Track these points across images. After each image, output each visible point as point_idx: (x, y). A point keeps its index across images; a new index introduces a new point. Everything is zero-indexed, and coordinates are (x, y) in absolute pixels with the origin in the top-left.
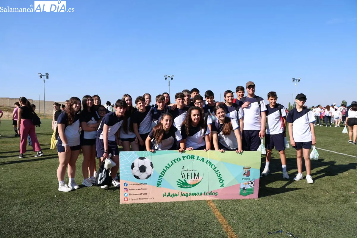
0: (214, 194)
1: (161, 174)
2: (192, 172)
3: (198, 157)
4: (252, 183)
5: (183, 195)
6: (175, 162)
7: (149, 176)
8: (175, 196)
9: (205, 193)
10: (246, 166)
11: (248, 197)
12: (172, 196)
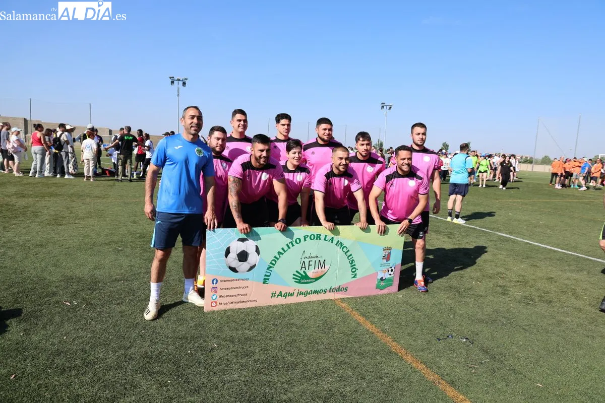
0: (342, 289)
1: (271, 263)
2: (316, 259)
3: (326, 236)
4: (392, 270)
5: (301, 293)
6: (293, 245)
7: (252, 268)
8: (288, 296)
9: (331, 289)
10: (386, 247)
11: (385, 291)
12: (284, 296)
